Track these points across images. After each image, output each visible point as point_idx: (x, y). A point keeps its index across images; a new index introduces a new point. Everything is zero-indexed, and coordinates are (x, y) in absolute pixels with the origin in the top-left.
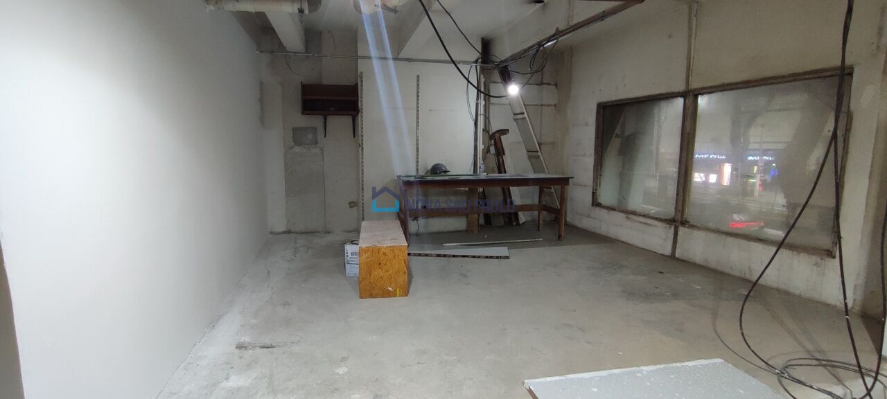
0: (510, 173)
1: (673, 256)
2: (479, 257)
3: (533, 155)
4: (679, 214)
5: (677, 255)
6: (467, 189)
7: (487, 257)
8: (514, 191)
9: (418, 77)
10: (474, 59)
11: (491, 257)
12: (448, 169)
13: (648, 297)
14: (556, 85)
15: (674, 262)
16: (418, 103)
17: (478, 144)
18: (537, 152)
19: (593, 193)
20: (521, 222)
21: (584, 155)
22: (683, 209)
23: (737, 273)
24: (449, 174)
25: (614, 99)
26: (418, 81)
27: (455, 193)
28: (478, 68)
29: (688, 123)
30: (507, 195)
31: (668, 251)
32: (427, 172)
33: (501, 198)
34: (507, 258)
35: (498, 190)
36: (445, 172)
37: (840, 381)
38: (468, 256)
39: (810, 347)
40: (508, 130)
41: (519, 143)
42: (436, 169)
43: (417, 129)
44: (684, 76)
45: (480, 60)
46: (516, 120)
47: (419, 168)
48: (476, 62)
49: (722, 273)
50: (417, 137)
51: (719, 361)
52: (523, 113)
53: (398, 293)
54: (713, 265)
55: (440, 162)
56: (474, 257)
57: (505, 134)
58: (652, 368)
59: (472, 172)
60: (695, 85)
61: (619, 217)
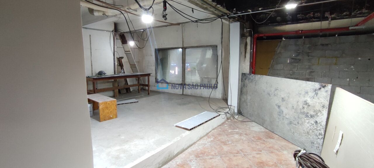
0: (127, 74)
1: (183, 94)
2: (128, 103)
3: (133, 66)
4: (183, 82)
5: (184, 94)
6: (113, 80)
7: (131, 103)
8: (128, 79)
9: (90, 35)
10: (112, 30)
11: (132, 103)
12: (106, 73)
13: (184, 104)
14: (138, 41)
15: (183, 95)
16: (91, 46)
17: (115, 62)
18: (135, 65)
19: (156, 78)
20: (131, 91)
21: (151, 66)
22: (184, 80)
23: (199, 96)
24: (106, 74)
25: (161, 48)
26: (90, 37)
27: (108, 82)
28: (114, 33)
29: (184, 56)
30: (126, 81)
31: (181, 93)
32: (96, 75)
33: (124, 83)
34: (138, 102)
35: (123, 79)
36: (105, 74)
37: (224, 110)
38: (124, 104)
39: (218, 106)
40: (123, 57)
41: (127, 62)
42: (100, 73)
43: (91, 57)
44: (182, 43)
45: (114, 31)
46: (126, 54)
47: (93, 73)
48: (113, 31)
49: (196, 96)
50: (91, 60)
51: (206, 112)
52: (130, 51)
53: (114, 117)
54: (193, 95)
55: (102, 70)
56: (126, 103)
57: (122, 59)
58: (196, 116)
59: (113, 74)
60: (185, 46)
61: (165, 85)
